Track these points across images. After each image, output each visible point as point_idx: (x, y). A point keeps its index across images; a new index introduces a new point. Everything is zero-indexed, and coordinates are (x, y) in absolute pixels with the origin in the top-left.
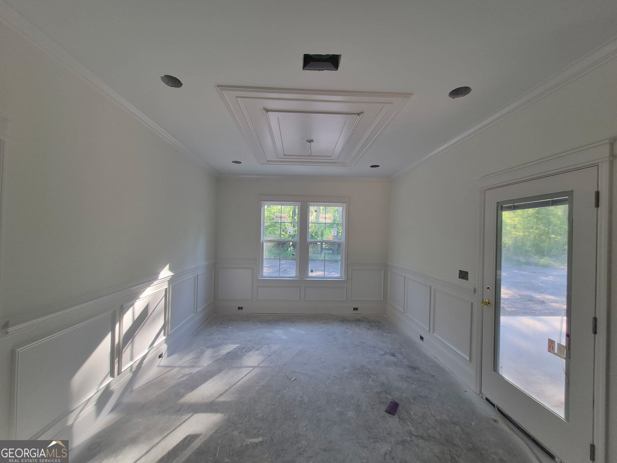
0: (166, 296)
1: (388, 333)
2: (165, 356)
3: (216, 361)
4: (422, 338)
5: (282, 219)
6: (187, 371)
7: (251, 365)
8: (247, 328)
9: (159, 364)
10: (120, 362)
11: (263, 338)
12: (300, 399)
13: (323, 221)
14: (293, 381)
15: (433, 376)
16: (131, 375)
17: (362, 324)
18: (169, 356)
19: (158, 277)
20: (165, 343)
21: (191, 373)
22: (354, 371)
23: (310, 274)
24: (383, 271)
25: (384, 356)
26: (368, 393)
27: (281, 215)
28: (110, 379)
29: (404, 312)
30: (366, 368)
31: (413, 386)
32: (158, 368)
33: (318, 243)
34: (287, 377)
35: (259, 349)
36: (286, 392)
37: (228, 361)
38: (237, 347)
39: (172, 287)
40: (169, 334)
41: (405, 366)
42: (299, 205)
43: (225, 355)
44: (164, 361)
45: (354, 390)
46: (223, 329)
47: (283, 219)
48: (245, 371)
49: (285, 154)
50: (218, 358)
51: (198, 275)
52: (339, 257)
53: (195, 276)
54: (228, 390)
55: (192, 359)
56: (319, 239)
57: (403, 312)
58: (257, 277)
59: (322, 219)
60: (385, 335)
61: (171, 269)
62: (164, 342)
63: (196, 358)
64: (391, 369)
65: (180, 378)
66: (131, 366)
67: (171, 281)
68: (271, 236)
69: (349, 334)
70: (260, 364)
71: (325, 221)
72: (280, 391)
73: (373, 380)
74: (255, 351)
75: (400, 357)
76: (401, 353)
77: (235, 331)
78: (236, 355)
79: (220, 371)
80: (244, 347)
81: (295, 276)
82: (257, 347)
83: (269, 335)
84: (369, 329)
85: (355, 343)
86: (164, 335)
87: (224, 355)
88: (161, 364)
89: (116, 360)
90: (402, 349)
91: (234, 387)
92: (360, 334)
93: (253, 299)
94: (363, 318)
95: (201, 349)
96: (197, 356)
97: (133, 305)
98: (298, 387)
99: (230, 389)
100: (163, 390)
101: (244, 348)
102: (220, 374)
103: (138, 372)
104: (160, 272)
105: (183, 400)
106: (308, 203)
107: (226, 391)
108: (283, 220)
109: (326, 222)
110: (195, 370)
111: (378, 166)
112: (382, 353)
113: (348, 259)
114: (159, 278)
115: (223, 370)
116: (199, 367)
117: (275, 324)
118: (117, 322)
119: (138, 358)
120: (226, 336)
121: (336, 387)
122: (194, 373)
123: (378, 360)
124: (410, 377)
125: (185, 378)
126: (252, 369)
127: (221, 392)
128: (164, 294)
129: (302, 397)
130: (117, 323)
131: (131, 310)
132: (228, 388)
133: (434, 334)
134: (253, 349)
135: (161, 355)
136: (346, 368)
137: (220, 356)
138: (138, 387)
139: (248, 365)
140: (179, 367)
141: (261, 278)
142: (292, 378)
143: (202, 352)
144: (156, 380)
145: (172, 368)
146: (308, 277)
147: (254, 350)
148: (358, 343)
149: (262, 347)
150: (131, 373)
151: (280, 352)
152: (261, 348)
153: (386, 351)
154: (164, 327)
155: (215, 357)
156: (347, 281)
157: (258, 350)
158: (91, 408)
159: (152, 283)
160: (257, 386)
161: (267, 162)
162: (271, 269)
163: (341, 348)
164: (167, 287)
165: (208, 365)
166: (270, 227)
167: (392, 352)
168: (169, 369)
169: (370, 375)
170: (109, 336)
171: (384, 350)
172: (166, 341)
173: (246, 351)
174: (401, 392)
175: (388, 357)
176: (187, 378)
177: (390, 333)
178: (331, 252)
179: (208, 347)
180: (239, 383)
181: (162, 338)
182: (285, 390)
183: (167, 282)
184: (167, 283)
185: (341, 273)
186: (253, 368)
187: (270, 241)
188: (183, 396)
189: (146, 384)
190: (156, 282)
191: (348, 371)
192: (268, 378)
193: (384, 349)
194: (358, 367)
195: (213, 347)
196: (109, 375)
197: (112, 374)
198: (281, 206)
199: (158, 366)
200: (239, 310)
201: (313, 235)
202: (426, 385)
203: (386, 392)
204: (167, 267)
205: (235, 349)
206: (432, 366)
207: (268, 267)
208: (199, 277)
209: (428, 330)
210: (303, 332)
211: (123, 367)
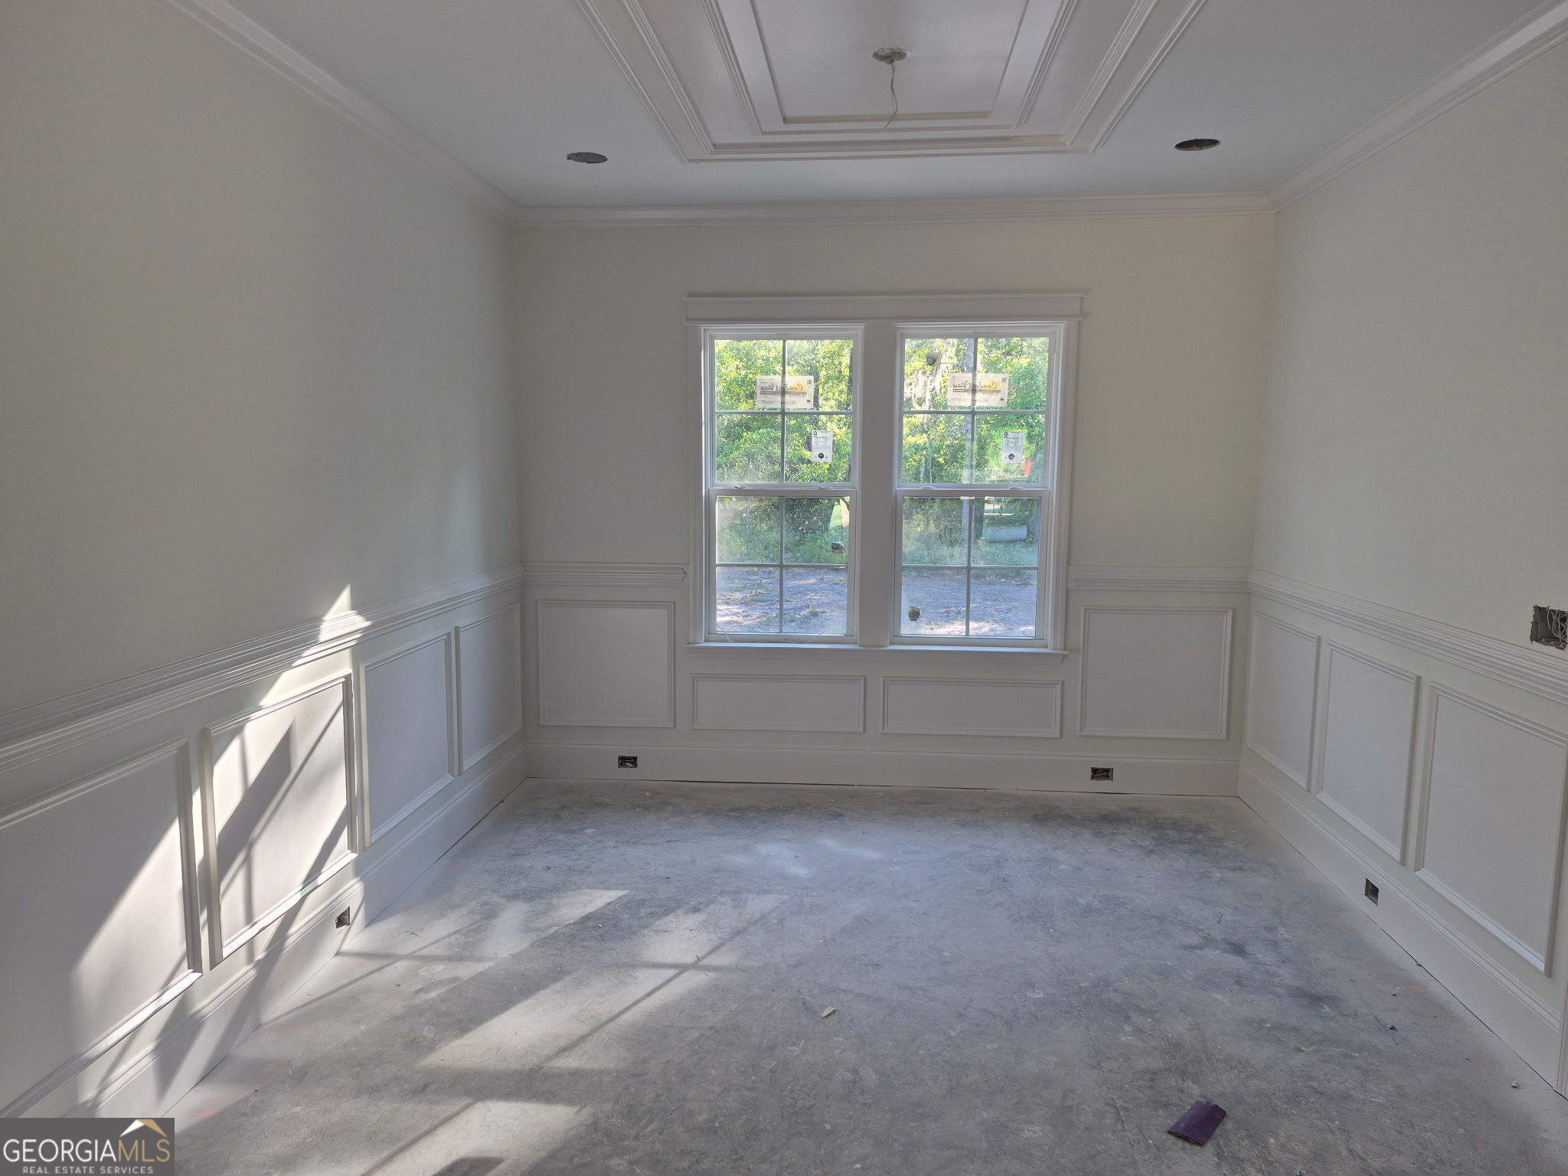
0: (346, 703)
1: (1233, 869)
2: (358, 921)
3: (543, 943)
4: (1372, 891)
5: (787, 398)
6: (439, 970)
7: (670, 960)
8: (654, 835)
9: (341, 945)
10: (214, 923)
11: (716, 871)
12: (849, 1075)
13: (963, 404)
14: (827, 1020)
15: (1393, 1028)
16: (253, 973)
17: (1124, 834)
18: (370, 922)
19: (318, 634)
20: (357, 877)
21: (455, 979)
22: (1064, 996)
23: (907, 628)
24: (1230, 614)
25: (1198, 952)
26: (1110, 1071)
27: (783, 381)
28: (187, 978)
29: (1309, 784)
30: (1116, 991)
31: (1298, 1060)
32: (338, 959)
33: (962, 498)
34: (804, 1004)
35: (701, 907)
36: (797, 1050)
37: (586, 944)
38: (619, 898)
39: (366, 672)
40: (367, 845)
41: (1279, 991)
42: (860, 334)
43: (575, 924)
44: (354, 938)
45: (1055, 1059)
46: (561, 837)
47: (794, 398)
48: (647, 979)
49: (789, 114)
50: (551, 931)
51: (457, 629)
52: (1029, 557)
53: (449, 634)
54: (588, 1035)
55: (455, 933)
56: (966, 476)
57: (1303, 783)
58: (691, 640)
59: (957, 395)
60: (1218, 875)
61: (358, 606)
62: (350, 870)
63: (469, 931)
64: (1217, 996)
65: (419, 991)
66: (250, 944)
67: (363, 648)
68: (757, 468)
69: (1062, 867)
70: (704, 957)
71: (974, 401)
72: (773, 1047)
73: (1139, 1031)
74: (686, 913)
75: (1265, 956)
76: (1274, 945)
77: (610, 844)
78: (615, 926)
79: (556, 974)
80: (643, 901)
81: (846, 635)
82: (693, 902)
83: (742, 860)
84: (1152, 851)
85: (1082, 901)
86: (351, 846)
87: (571, 924)
88: (346, 947)
89: (203, 918)
90: (1282, 930)
91: (611, 1026)
92: (1108, 870)
93: (675, 727)
94: (1133, 809)
95: (485, 904)
96: (472, 924)
97: (238, 730)
98: (842, 1040)
99: (596, 1035)
100: (363, 1027)
101: (643, 904)
102: (558, 986)
103: (273, 964)
104: (324, 614)
105: (432, 1060)
106: (900, 325)
107: (583, 1039)
108: (794, 402)
109: (978, 404)
110: (466, 971)
111: (1213, 143)
112: (1193, 939)
113: (1069, 563)
114: (323, 637)
115: (569, 973)
116: (481, 960)
117: (765, 822)
118: (196, 788)
119: (269, 917)
120: (577, 859)
121: (988, 1047)
122: (465, 979)
123: (1169, 963)
124: (1295, 1029)
125: (434, 994)
126: (672, 972)
127: (563, 1043)
128: (339, 698)
129: (855, 1071)
130: (195, 791)
131: (234, 748)
132: (585, 1029)
133: (1422, 874)
134: (679, 907)
135: (343, 914)
136: (1032, 987)
137: (557, 928)
138: (278, 1013)
139: (660, 959)
140: (410, 957)
141: (706, 641)
142: (823, 1007)
143: (490, 914)
144: (335, 995)
145: (386, 962)
146: (898, 639)
147: (680, 912)
148: (1096, 903)
149: (713, 902)
150: (251, 966)
151: (781, 922)
152: (708, 906)
153: (1209, 934)
154: (347, 818)
155: (539, 929)
156: (1064, 656)
157: (696, 910)
158: (141, 1058)
159: (299, 655)
160: (693, 1028)
161: (711, 153)
162: (752, 609)
163: (1021, 917)
164: (348, 670)
165: (513, 956)
166: (748, 428)
167: (1234, 939)
168: (375, 964)
169: (1131, 1013)
170: (175, 831)
171: (1202, 930)
172: (359, 869)
173: (652, 915)
174: (1243, 1076)
175: (1214, 956)
176: (442, 993)
177: (1241, 869)
178: (1021, 532)
179: (513, 897)
180: (628, 1016)
181: (343, 856)
182: (793, 1044)
183: (347, 652)
184: (346, 655)
185: (1039, 623)
186: (677, 971)
187: (742, 493)
188: (431, 1048)
189: (303, 1006)
190: (310, 653)
191: (1042, 995)
192: (733, 1006)
193: (1203, 927)
194: (1083, 985)
195: (528, 896)
196: (185, 964)
197: (192, 957)
198: (781, 342)
199: (338, 954)
200: (624, 770)
201: (941, 460)
202: (1352, 1057)
203: (1183, 1074)
204: (345, 597)
205: (609, 903)
206: (1395, 995)
207: (743, 603)
208: (462, 635)
209: (1398, 858)
210: (873, 855)
211: (225, 943)
